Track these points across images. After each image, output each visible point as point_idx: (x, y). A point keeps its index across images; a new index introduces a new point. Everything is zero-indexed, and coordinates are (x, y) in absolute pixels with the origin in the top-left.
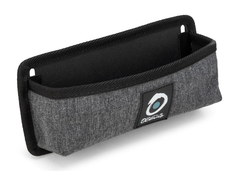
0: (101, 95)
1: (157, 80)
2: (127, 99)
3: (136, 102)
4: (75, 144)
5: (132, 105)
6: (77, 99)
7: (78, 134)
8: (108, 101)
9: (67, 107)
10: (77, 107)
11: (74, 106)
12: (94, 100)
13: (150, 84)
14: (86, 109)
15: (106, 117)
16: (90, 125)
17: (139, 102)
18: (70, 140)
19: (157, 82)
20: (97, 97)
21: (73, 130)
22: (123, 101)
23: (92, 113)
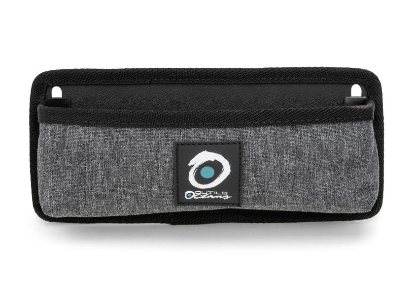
0: (106, 130)
1: (209, 131)
2: (148, 146)
3: (166, 155)
4: (62, 199)
5: (158, 159)
6: (70, 129)
7: (66, 184)
8: (117, 142)
9: (55, 137)
10: (68, 140)
11: (63, 138)
12: (95, 135)
13: (195, 132)
14: (81, 146)
15: (112, 167)
16: (87, 174)
17: (170, 158)
18: (53, 190)
19: (210, 133)
20: (100, 131)
21: (60, 176)
22: (141, 147)
23: (90, 155)
